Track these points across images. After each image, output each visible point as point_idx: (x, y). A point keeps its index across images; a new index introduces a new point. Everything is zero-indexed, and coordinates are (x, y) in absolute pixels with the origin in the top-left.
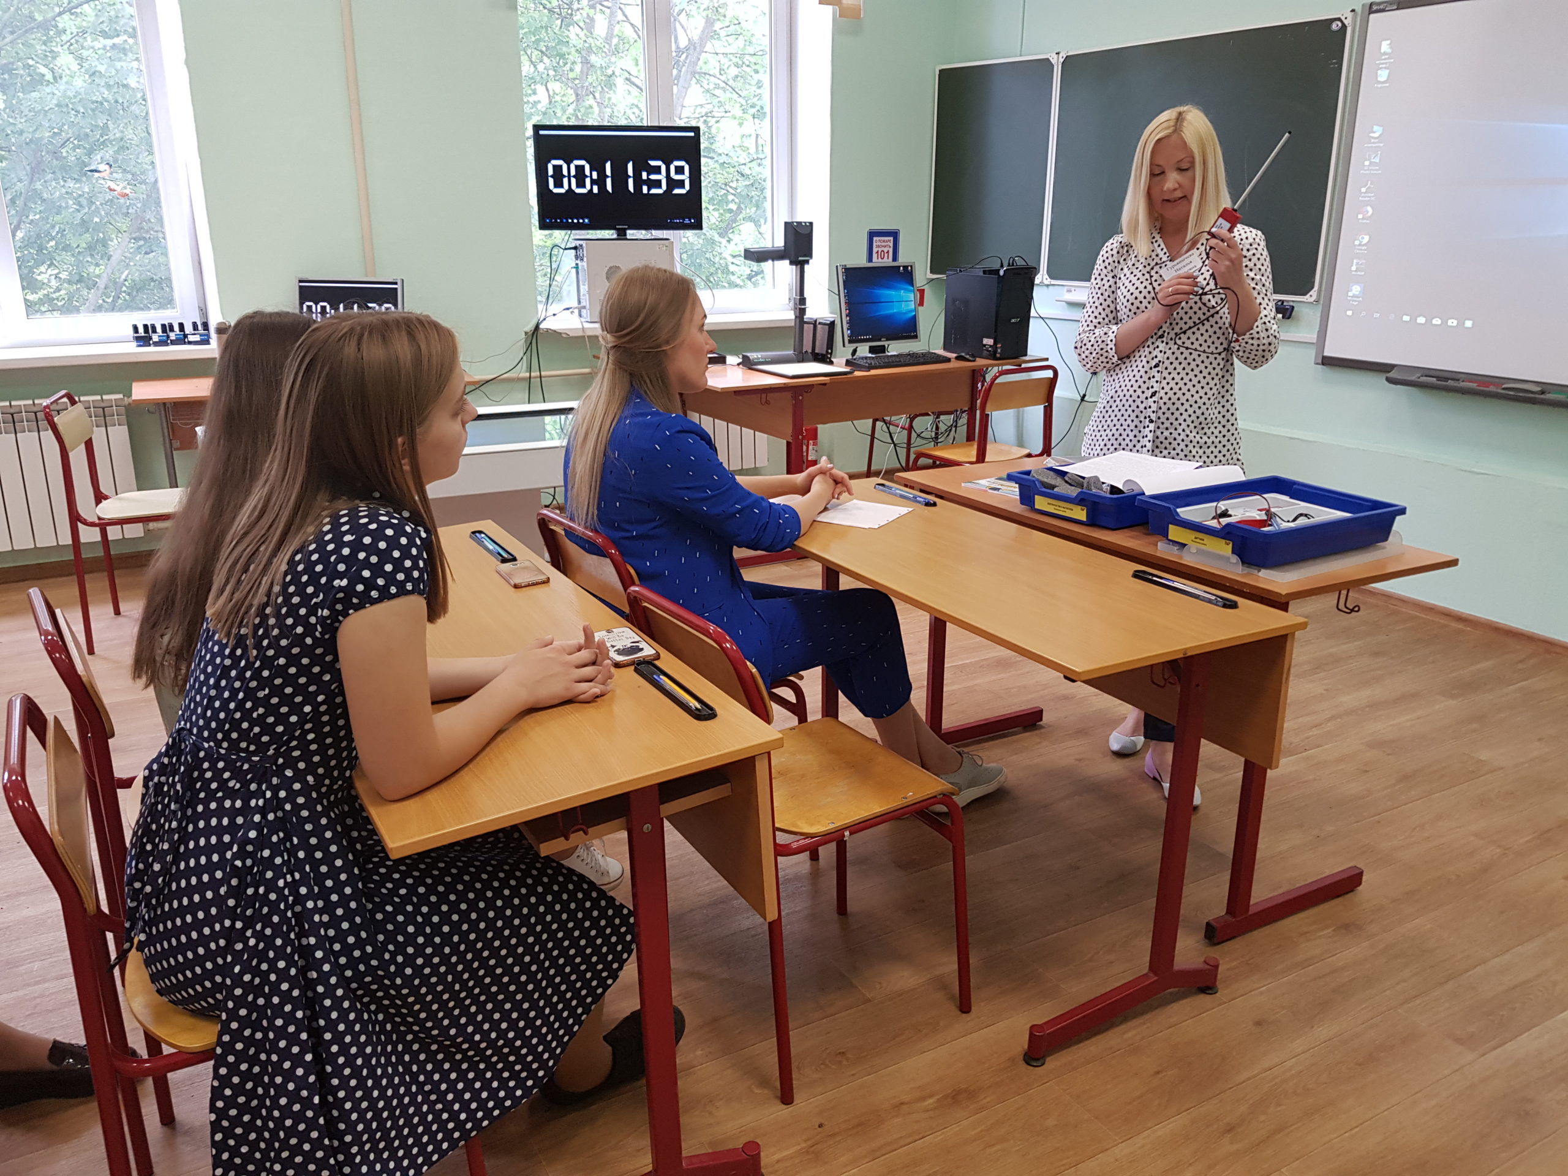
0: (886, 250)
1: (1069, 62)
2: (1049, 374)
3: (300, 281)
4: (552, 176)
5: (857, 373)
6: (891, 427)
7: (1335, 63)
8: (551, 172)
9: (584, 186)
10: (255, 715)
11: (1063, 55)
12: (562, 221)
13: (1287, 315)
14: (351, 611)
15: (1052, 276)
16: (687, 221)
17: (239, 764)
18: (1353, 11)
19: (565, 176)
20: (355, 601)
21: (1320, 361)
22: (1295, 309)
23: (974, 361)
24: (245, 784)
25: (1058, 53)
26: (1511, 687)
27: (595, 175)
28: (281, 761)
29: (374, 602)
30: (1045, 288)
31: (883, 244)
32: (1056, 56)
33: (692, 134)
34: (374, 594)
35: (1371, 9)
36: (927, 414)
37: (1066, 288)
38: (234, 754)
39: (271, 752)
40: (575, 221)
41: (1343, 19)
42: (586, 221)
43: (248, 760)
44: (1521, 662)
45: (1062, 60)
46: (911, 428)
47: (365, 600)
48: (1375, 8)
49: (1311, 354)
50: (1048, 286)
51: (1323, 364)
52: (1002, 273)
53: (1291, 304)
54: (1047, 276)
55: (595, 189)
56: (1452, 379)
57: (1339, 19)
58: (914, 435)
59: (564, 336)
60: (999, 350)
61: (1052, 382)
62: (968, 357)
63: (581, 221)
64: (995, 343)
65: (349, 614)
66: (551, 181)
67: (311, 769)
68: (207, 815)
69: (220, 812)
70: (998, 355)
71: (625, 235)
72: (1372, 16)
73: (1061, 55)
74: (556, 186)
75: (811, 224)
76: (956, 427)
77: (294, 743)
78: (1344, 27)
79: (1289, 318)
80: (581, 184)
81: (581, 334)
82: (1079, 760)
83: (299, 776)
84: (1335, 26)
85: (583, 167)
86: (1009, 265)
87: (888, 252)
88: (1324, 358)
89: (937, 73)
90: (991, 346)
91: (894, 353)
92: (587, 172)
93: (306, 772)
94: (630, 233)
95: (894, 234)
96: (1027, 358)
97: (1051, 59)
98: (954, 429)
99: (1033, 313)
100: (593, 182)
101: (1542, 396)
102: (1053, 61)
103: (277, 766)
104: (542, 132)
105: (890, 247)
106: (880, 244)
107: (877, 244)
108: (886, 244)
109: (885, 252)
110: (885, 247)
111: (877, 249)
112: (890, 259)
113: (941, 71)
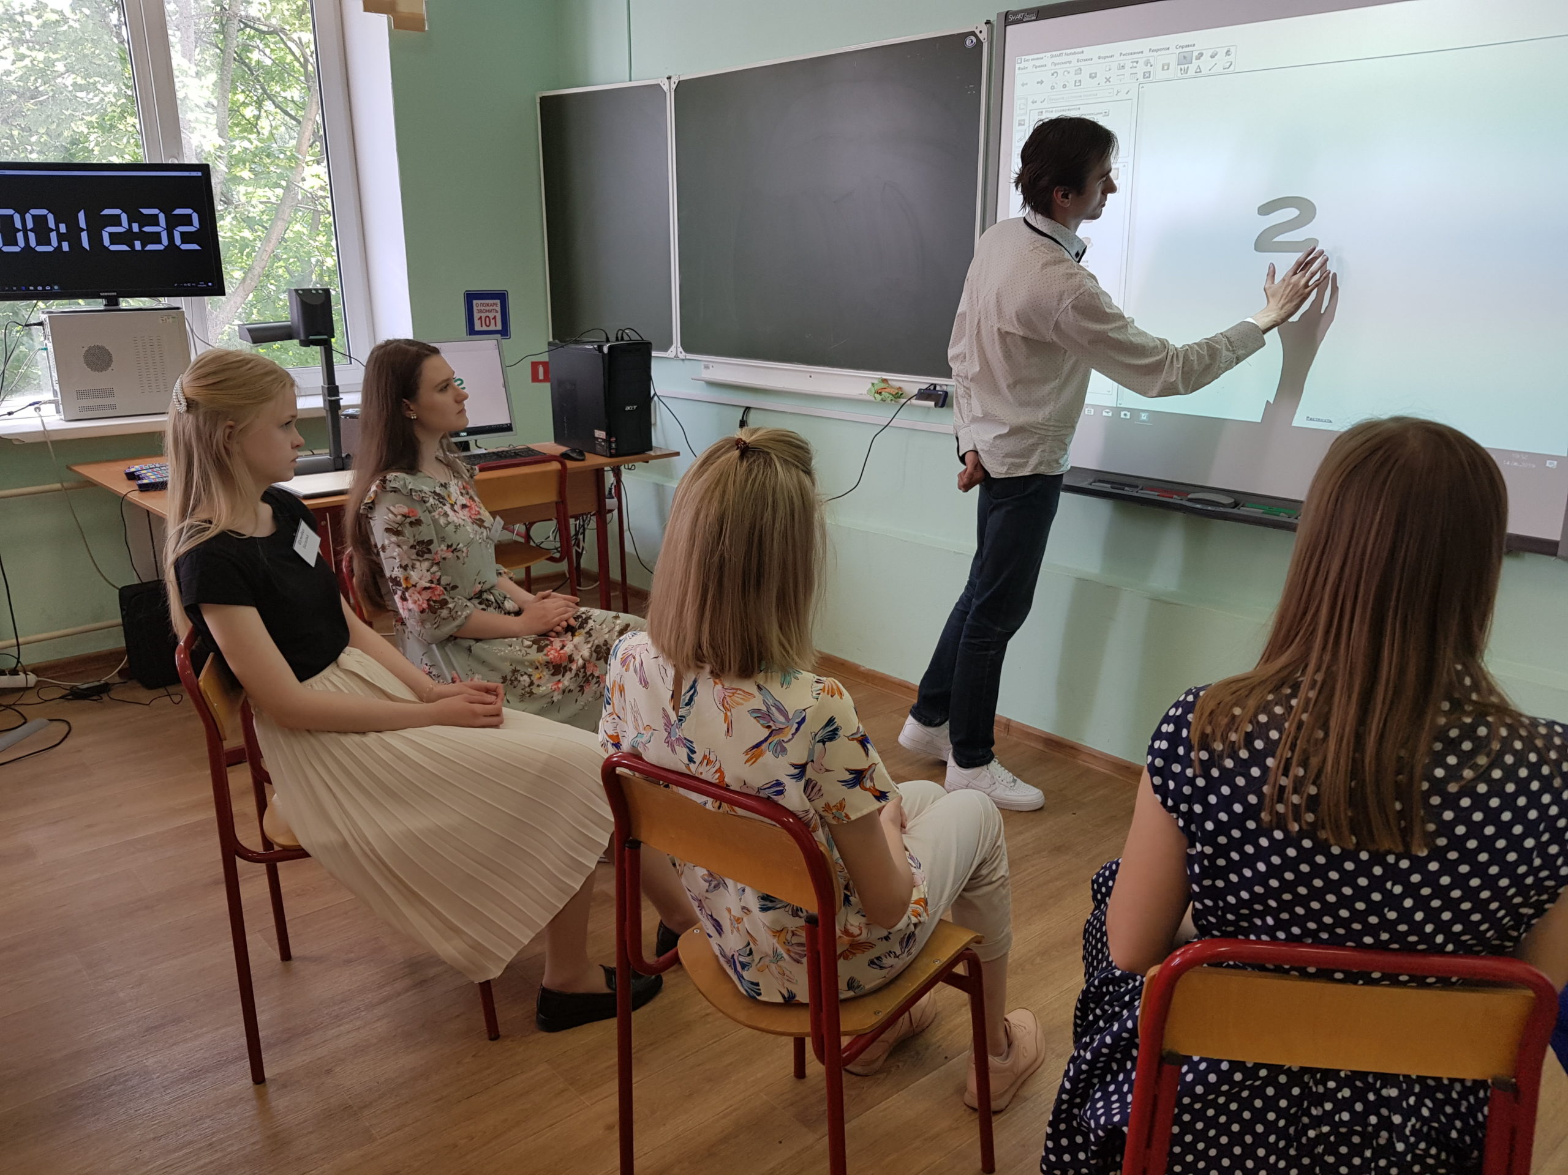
1: (685, 89)
7: (973, 89)
9: (49, 243)
11: (675, 80)
12: (19, 289)
13: (942, 403)
15: (688, 347)
16: (202, 285)
18: (988, 22)
19: (18, 230)
23: (583, 460)
25: (669, 78)
27: (63, 228)
30: (681, 362)
31: (487, 308)
32: (667, 81)
33: (199, 174)
35: (1010, 18)
40: (40, 288)
41: (977, 32)
42: (56, 287)
45: (674, 86)
48: (1011, 18)
50: (683, 360)
52: (605, 349)
54: (681, 349)
55: (65, 246)
56: (1130, 486)
57: (973, 34)
60: (615, 445)
62: (574, 455)
63: (48, 288)
64: (609, 437)
70: (612, 452)
71: (117, 304)
72: (1009, 28)
73: (672, 80)
74: (6, 243)
75: (328, 291)
78: (979, 43)
79: (942, 406)
80: (44, 240)
84: (969, 42)
85: (45, 218)
86: (617, 340)
87: (495, 318)
89: (538, 101)
90: (603, 440)
92: (52, 224)
94: (125, 302)
95: (501, 296)
96: (652, 453)
97: (662, 85)
100: (61, 238)
101: (1235, 511)
102: (665, 88)
105: (497, 312)
106: (483, 308)
107: (479, 308)
108: (491, 308)
109: (491, 317)
110: (490, 311)
111: (480, 315)
112: (499, 327)
113: (543, 99)
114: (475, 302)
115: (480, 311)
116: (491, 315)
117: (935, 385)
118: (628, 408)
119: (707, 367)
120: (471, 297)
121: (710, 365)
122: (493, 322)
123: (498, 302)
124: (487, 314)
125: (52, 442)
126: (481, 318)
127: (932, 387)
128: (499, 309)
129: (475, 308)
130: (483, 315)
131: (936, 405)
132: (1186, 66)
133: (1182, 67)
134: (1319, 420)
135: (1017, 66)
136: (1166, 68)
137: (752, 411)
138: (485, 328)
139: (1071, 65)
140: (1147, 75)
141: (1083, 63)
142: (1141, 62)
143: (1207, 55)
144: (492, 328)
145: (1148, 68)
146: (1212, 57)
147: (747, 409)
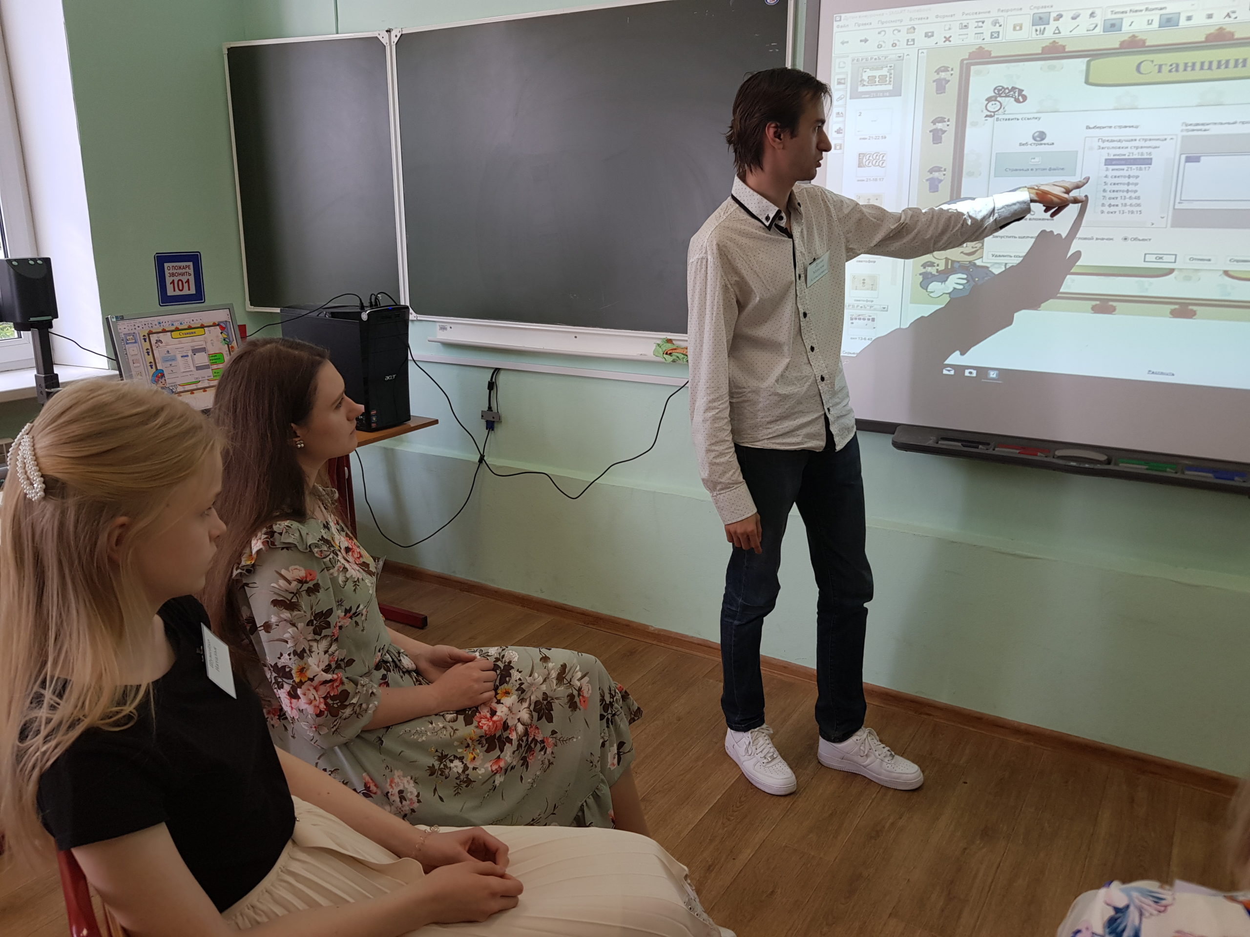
1: (405, 41)
11: (396, 33)
15: (419, 309)
25: (388, 31)
31: (180, 271)
32: (387, 34)
37: (438, 325)
45: (395, 40)
52: (364, 316)
56: (981, 444)
60: (375, 419)
70: (374, 425)
73: (393, 33)
75: (47, 260)
78: (783, 1)
86: (371, 305)
87: (188, 281)
89: (226, 52)
95: (194, 258)
96: (411, 424)
97: (379, 37)
102: (384, 41)
105: (190, 275)
106: (175, 271)
107: (171, 271)
108: (184, 271)
109: (184, 281)
110: (183, 274)
111: (172, 279)
112: (193, 291)
114: (166, 265)
115: (173, 275)
116: (184, 279)
118: (389, 379)
119: (443, 328)
120: (161, 260)
121: (448, 326)
122: (186, 285)
123: (191, 264)
124: (180, 277)
126: (173, 282)
128: (191, 271)
129: (167, 272)
130: (176, 279)
132: (1042, 27)
133: (1038, 28)
134: (1162, 373)
135: (835, 24)
136: (1018, 28)
137: (502, 372)
138: (177, 293)
139: (902, 24)
140: (996, 35)
141: (917, 22)
142: (988, 22)
143: (1067, 16)
144: (186, 292)
145: (997, 28)
146: (1074, 18)
147: (497, 370)
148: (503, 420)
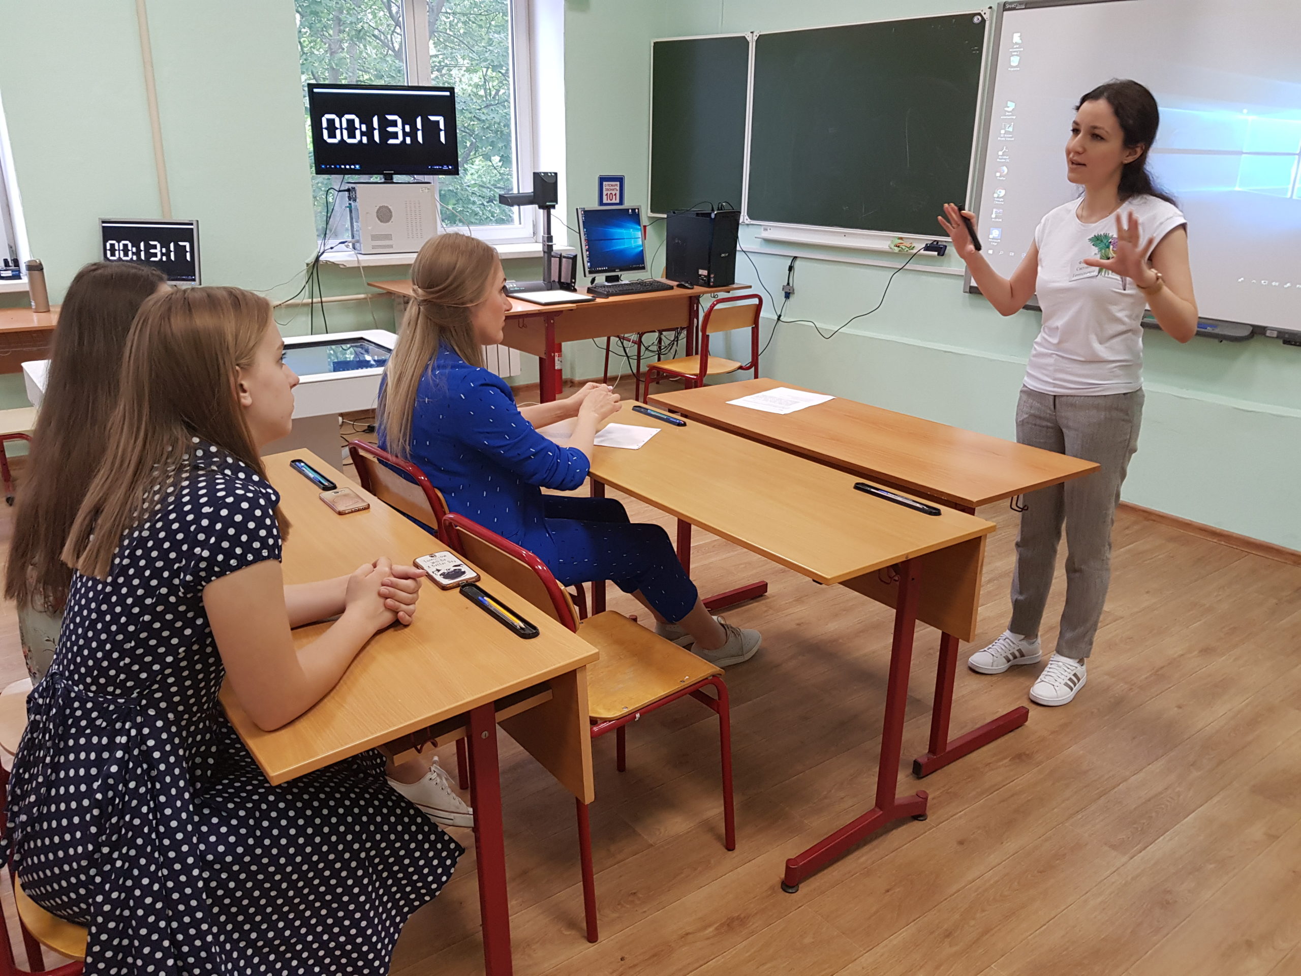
0: (614, 193)
1: (762, 40)
2: (756, 301)
3: (103, 222)
4: (326, 129)
5: (599, 300)
6: (625, 342)
7: (977, 50)
8: (325, 124)
9: (354, 137)
10: (122, 664)
11: (757, 34)
12: (335, 167)
13: (941, 253)
14: (213, 578)
15: (751, 216)
16: (445, 168)
17: (105, 705)
18: (990, 8)
19: (337, 129)
20: (216, 569)
21: (968, 290)
22: (948, 248)
23: (692, 288)
24: (111, 723)
25: (752, 33)
26: (1122, 550)
27: (364, 128)
28: (144, 702)
29: (233, 569)
30: (746, 226)
31: (612, 188)
32: (751, 35)
33: (448, 94)
34: (233, 562)
35: (1005, 8)
36: (654, 331)
37: (763, 227)
38: (101, 697)
39: (135, 695)
40: (348, 167)
41: (982, 13)
42: (357, 167)
43: (113, 701)
44: (1127, 528)
45: (755, 38)
46: (639, 343)
47: (226, 569)
48: (1008, 6)
49: (961, 284)
50: (748, 225)
51: (970, 292)
52: (713, 216)
53: (945, 244)
54: (747, 217)
55: (365, 140)
57: (979, 14)
58: (643, 348)
59: (341, 266)
60: (712, 280)
61: (759, 308)
62: (687, 285)
63: (353, 167)
64: (709, 274)
65: (211, 581)
66: (325, 133)
67: (172, 707)
68: (77, 749)
69: (88, 748)
70: (711, 284)
71: (392, 179)
72: (1005, 13)
73: (755, 34)
74: (330, 137)
75: (556, 174)
76: (677, 341)
77: (156, 686)
78: (983, 21)
79: (943, 255)
80: (352, 135)
81: (356, 265)
82: (798, 624)
83: (161, 714)
84: (976, 20)
85: (353, 121)
86: (718, 209)
87: (615, 195)
88: (971, 287)
89: (652, 45)
90: (705, 276)
91: (627, 282)
92: (357, 125)
93: (167, 710)
94: (396, 178)
95: (620, 180)
96: (735, 286)
97: (746, 37)
98: (675, 343)
99: (738, 248)
100: (362, 134)
102: (749, 39)
103: (140, 706)
104: (316, 90)
105: (617, 190)
106: (609, 187)
107: (607, 187)
108: (614, 188)
110: (613, 190)
111: (607, 192)
112: (618, 200)
113: (655, 43)
114: (604, 183)
115: (607, 190)
117: (938, 242)
118: (723, 255)
119: (766, 230)
120: (602, 180)
121: (769, 228)
122: (614, 197)
123: (618, 183)
124: (611, 191)
125: (364, 267)
126: (607, 195)
127: (935, 243)
128: (618, 188)
129: (604, 188)
130: (609, 193)
131: (938, 254)
137: (799, 259)
138: (609, 201)
144: (614, 201)
147: (795, 258)
148: (795, 291)
